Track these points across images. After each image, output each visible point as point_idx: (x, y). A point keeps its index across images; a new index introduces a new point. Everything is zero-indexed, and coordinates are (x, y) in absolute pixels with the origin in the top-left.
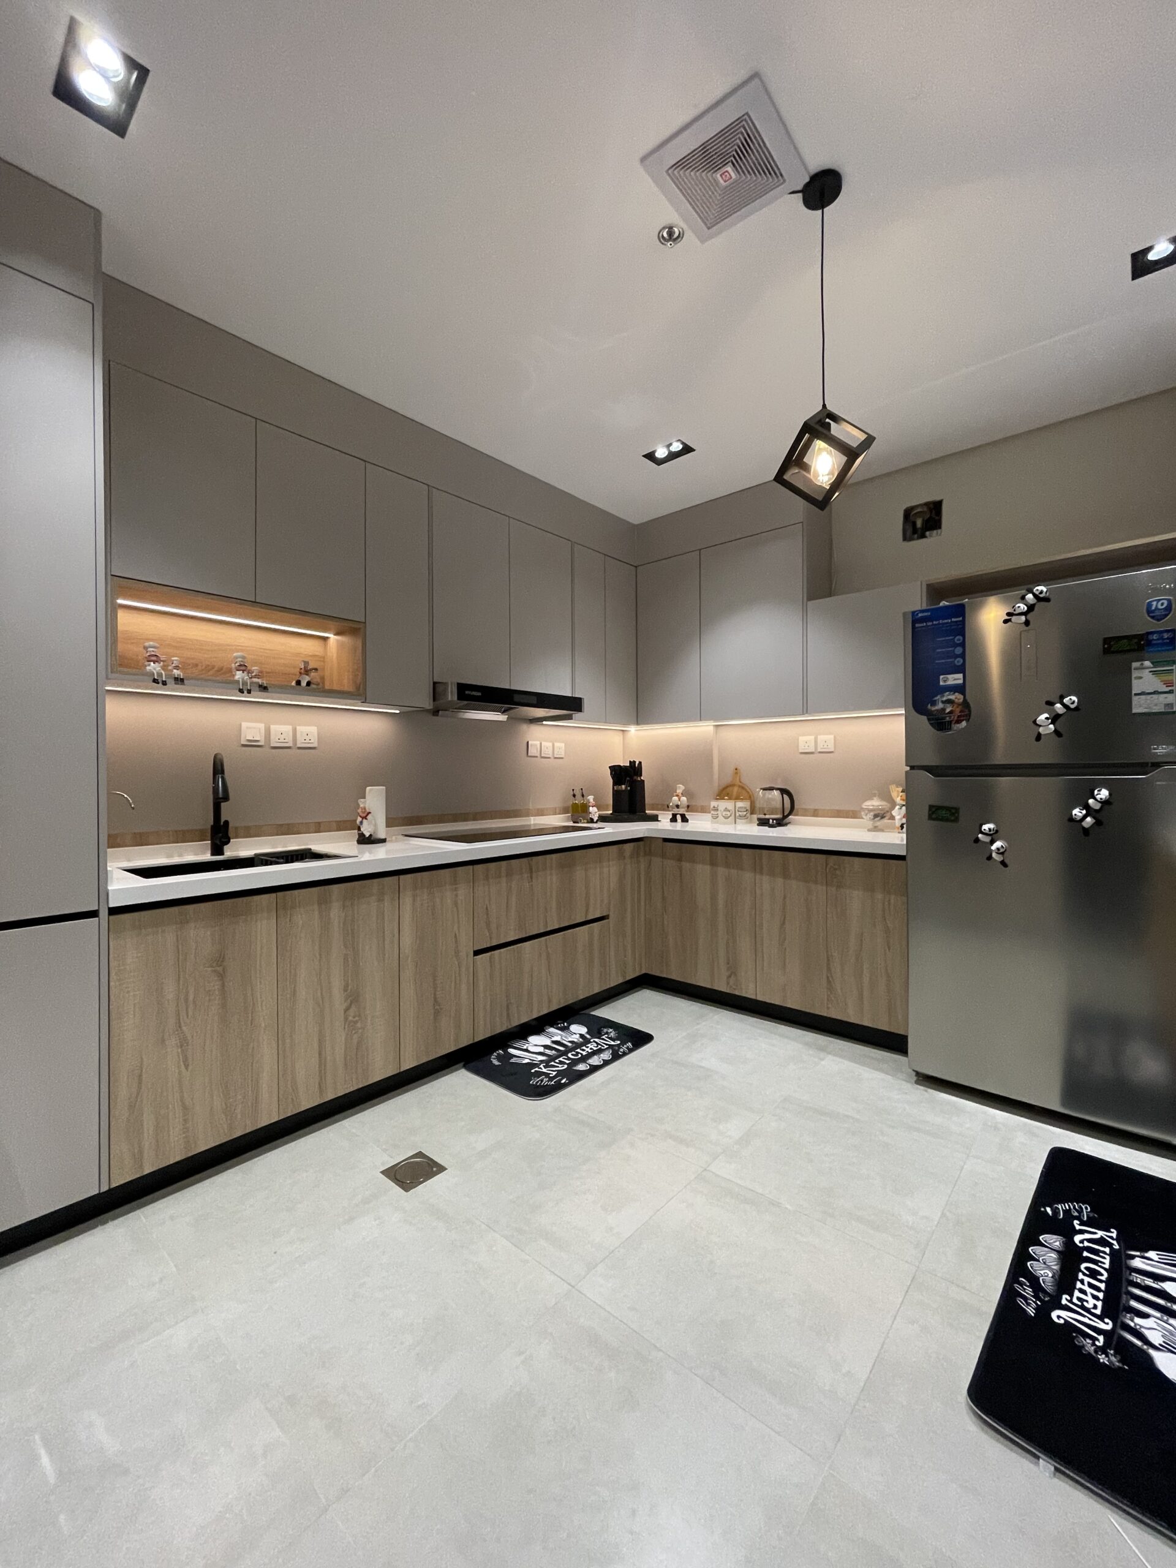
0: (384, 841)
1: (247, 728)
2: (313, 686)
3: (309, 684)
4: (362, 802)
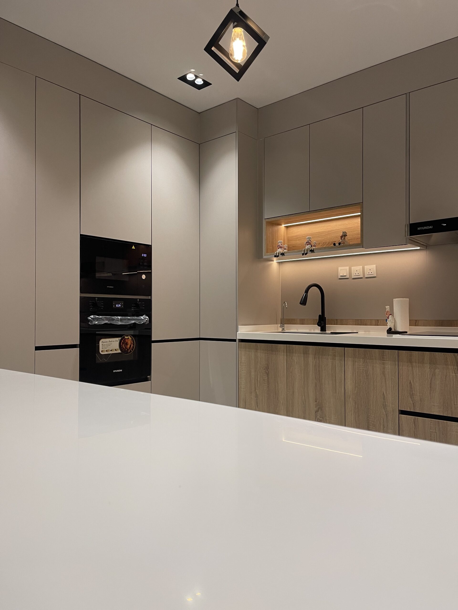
1: (341, 270)
3: (340, 244)
4: (388, 307)
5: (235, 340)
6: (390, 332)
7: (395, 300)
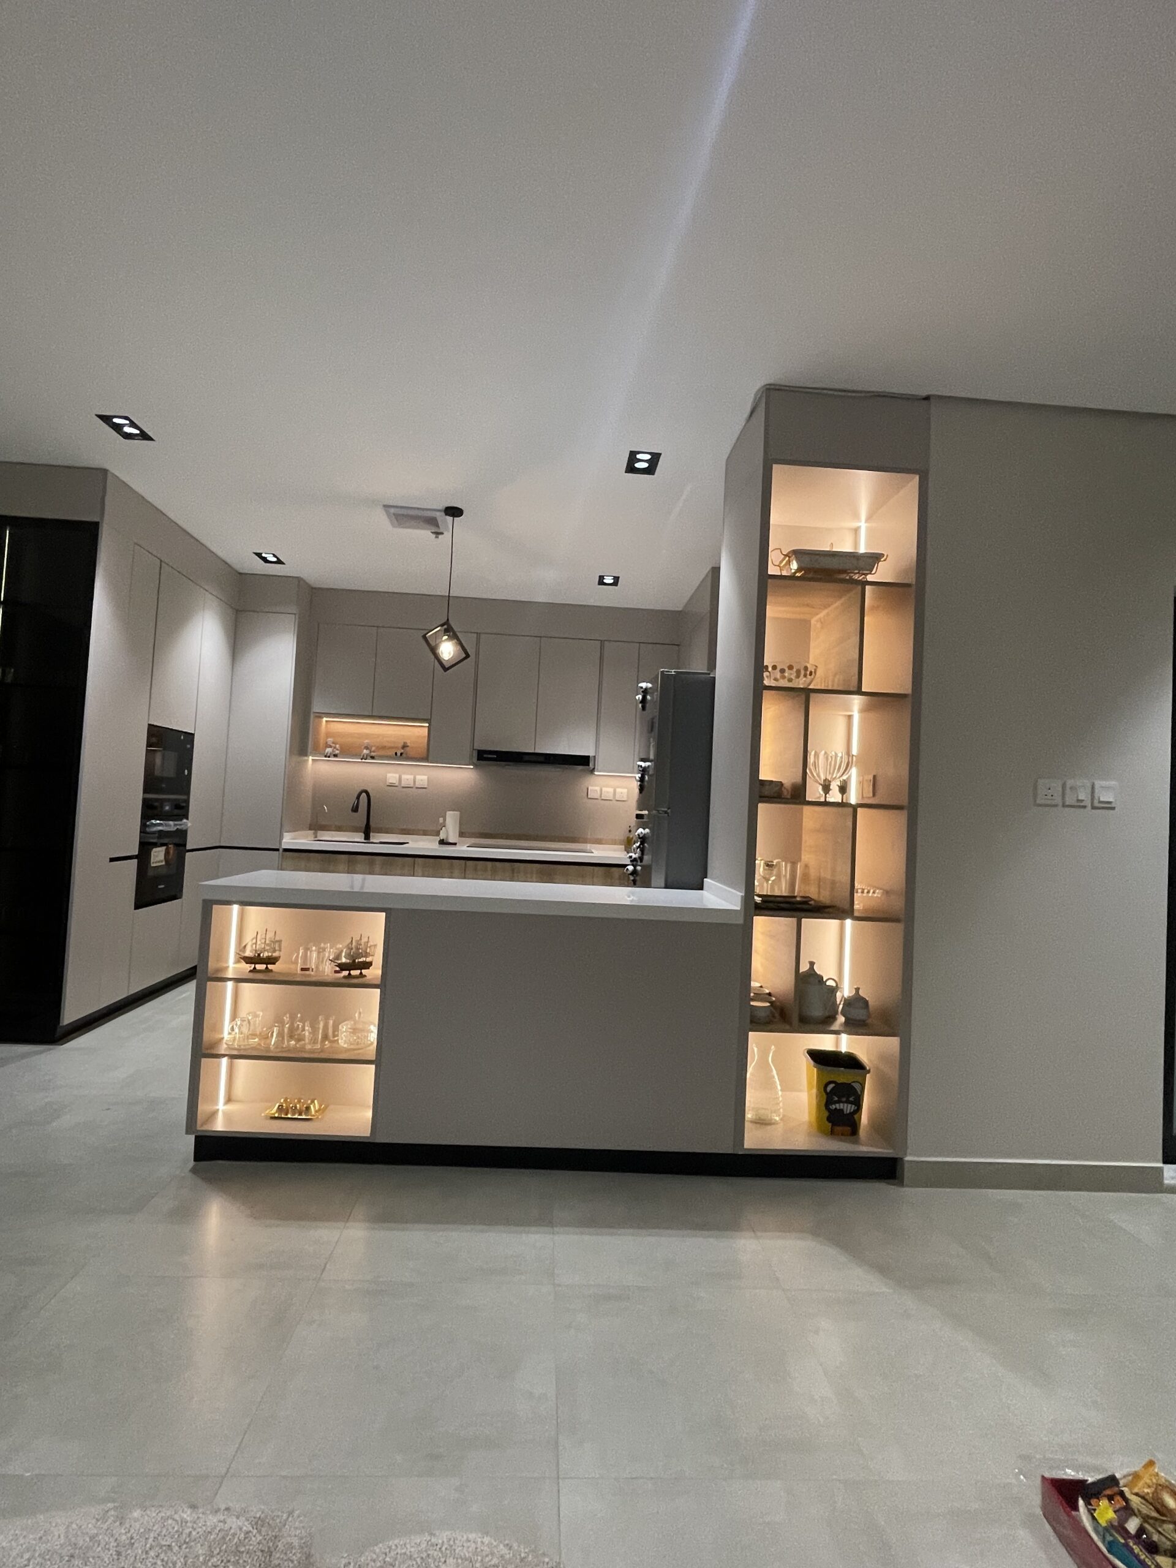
0: (455, 844)
1: (391, 776)
2: (404, 755)
3: (401, 754)
4: (441, 820)
5: (277, 850)
6: (442, 842)
7: (449, 813)
